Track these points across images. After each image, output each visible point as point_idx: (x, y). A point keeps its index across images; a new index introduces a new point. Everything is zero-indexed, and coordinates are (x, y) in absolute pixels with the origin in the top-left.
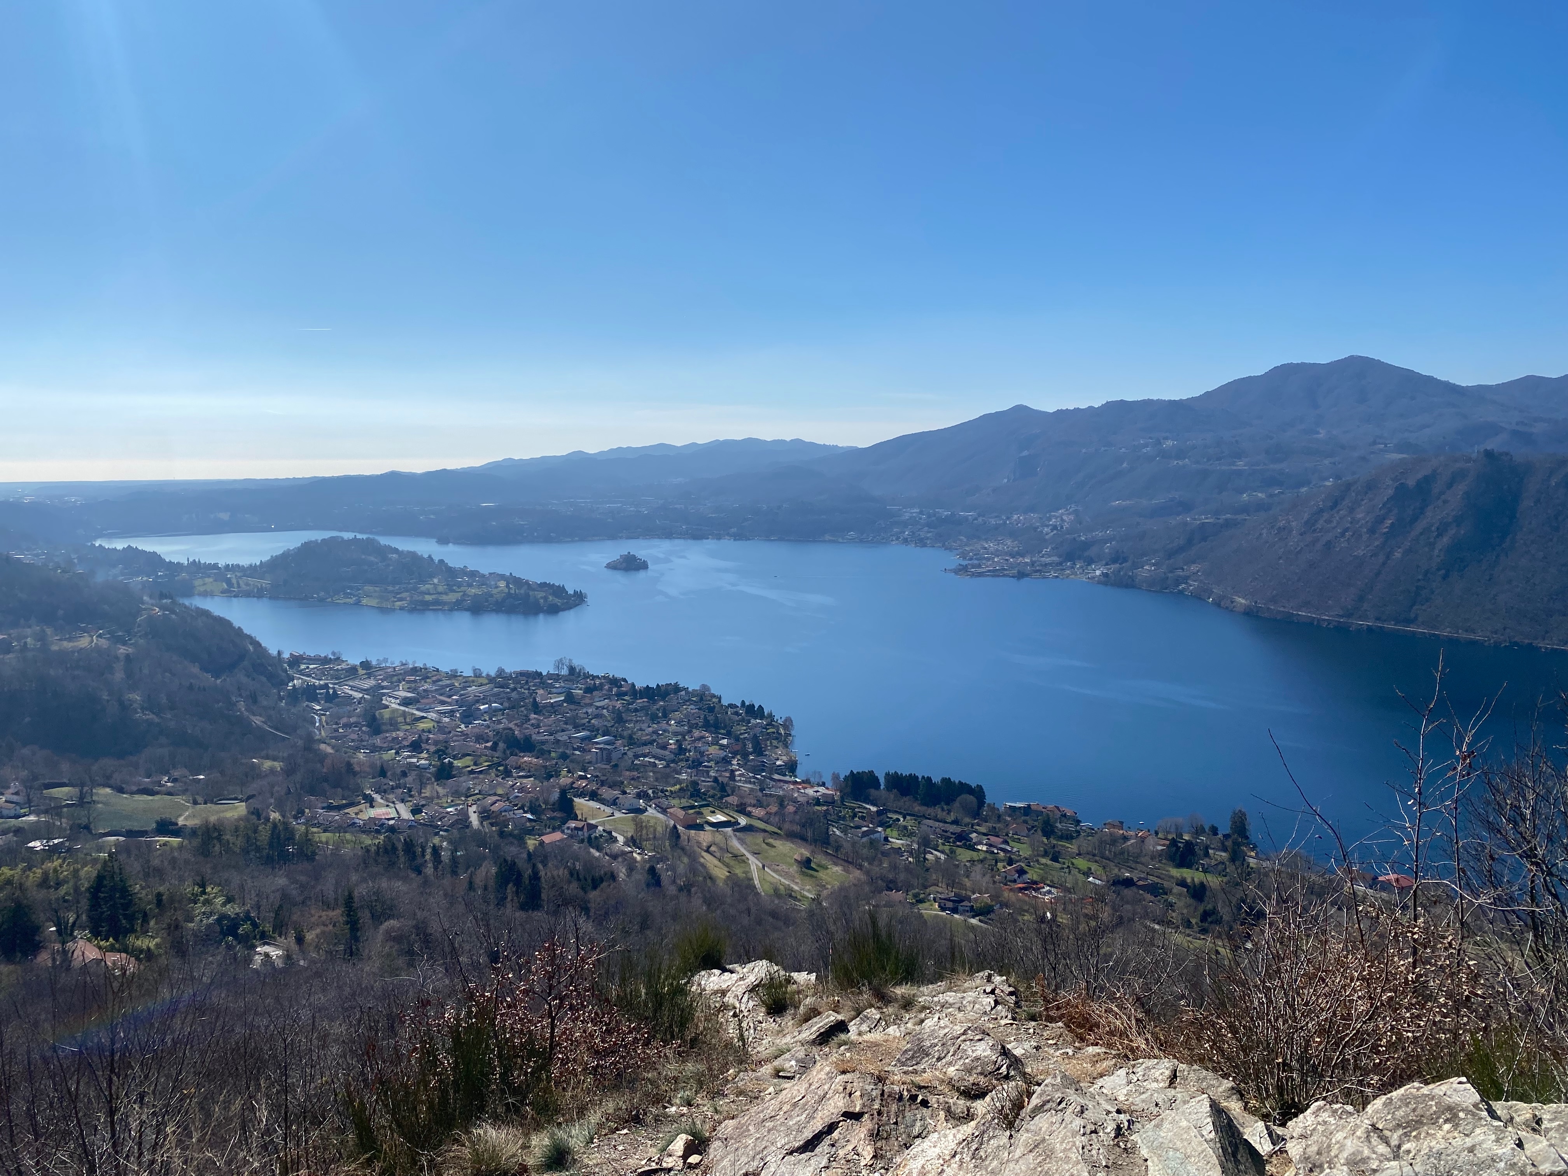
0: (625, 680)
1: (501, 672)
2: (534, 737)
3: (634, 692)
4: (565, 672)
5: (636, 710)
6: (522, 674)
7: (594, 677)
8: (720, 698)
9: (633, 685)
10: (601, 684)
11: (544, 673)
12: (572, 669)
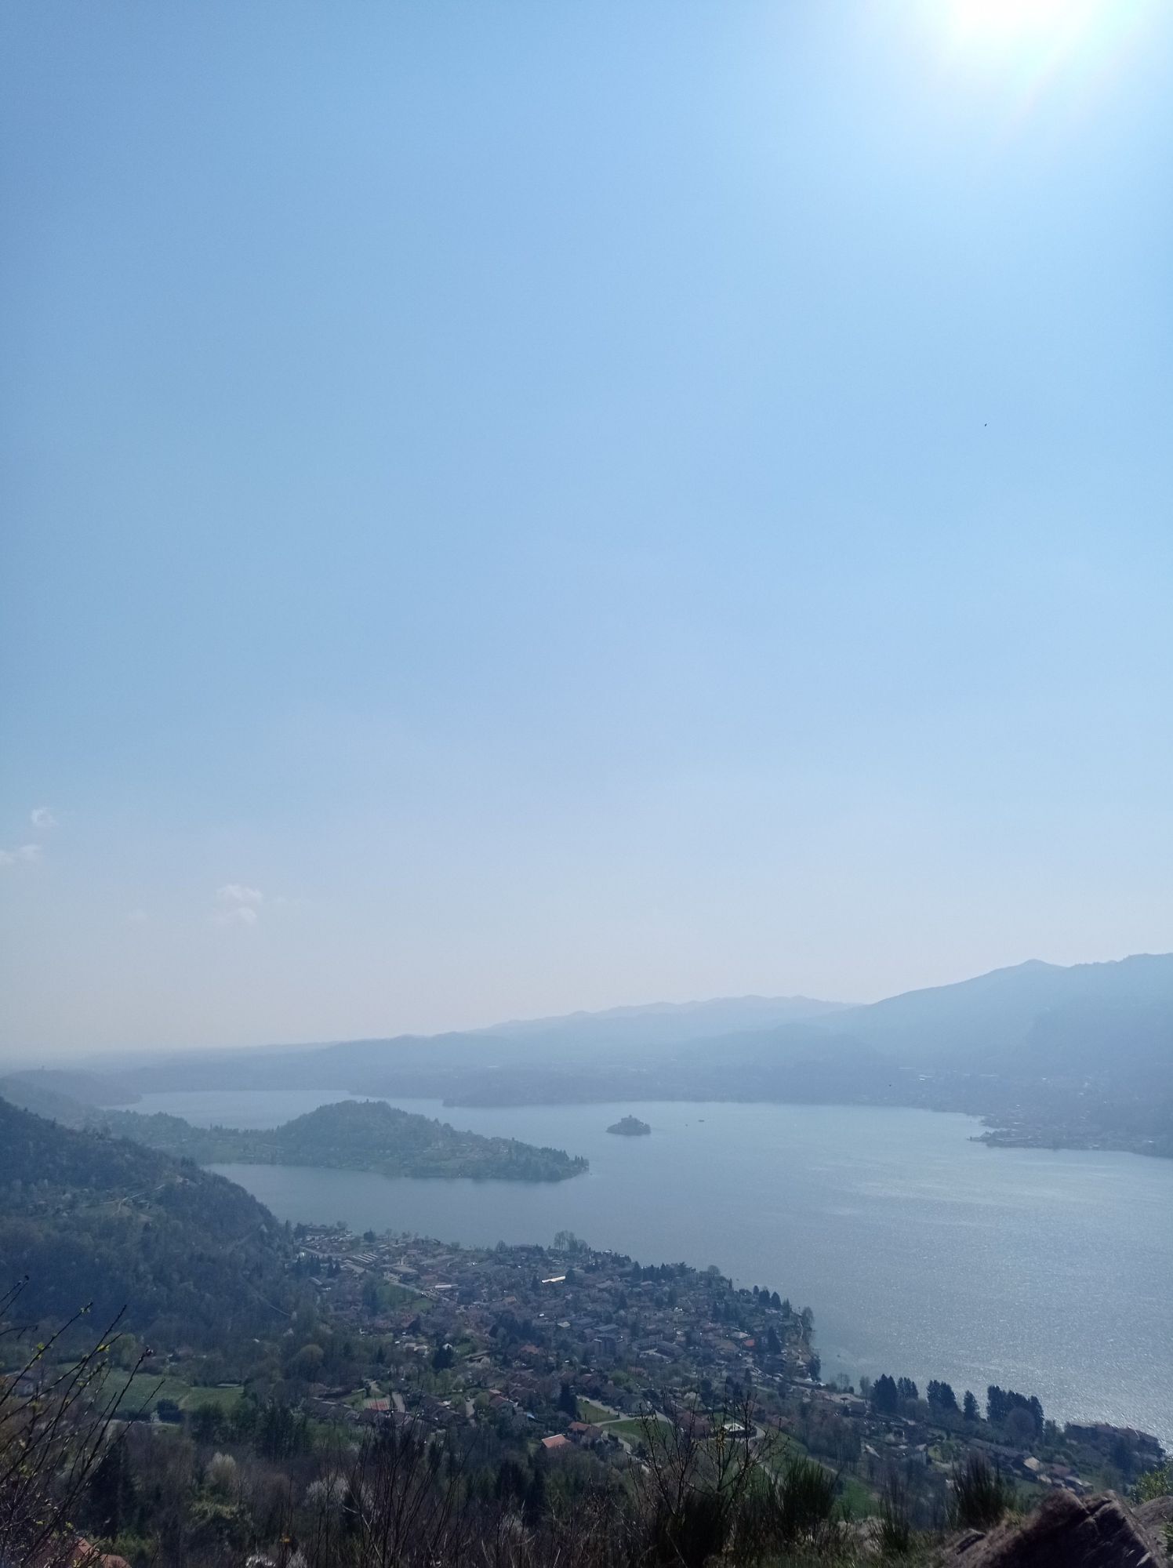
0: (627, 1258)
1: (501, 1246)
2: (535, 1322)
3: (638, 1273)
4: (565, 1247)
5: (639, 1294)
6: (523, 1249)
7: (596, 1255)
8: (730, 1282)
9: (637, 1264)
10: (603, 1263)
11: (545, 1249)
12: (573, 1245)
